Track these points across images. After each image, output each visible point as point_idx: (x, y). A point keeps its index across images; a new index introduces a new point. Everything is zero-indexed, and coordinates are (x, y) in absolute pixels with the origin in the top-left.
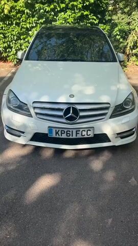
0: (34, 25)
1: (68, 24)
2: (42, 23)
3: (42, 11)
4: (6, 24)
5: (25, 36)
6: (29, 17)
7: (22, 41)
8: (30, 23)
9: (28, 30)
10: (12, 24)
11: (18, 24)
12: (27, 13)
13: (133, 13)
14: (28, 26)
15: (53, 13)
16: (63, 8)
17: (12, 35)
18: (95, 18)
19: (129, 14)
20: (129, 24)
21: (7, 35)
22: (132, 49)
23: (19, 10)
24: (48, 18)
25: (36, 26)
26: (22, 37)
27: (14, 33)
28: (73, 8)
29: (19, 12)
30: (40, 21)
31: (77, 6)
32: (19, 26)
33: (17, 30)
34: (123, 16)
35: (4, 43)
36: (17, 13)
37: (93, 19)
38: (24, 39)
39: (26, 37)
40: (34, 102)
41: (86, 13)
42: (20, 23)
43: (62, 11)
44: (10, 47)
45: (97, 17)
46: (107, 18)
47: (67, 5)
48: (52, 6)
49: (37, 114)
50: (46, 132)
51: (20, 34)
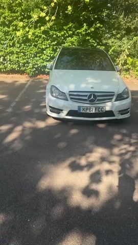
0: (48, 46)
1: (74, 46)
2: (54, 45)
3: (54, 36)
4: (26, 45)
5: (40, 55)
6: (44, 40)
7: (38, 58)
8: (45, 45)
9: (43, 50)
10: (31, 46)
11: (35, 46)
12: (43, 37)
13: (123, 39)
14: (44, 47)
15: (63, 38)
16: (71, 34)
17: (30, 53)
18: (94, 41)
19: (120, 39)
20: (120, 46)
21: (27, 54)
22: (123, 65)
23: (37, 35)
24: (59, 41)
25: (50, 47)
26: (38, 55)
27: (32, 52)
28: (78, 34)
29: (37, 36)
30: (53, 43)
31: (81, 33)
32: (36, 47)
33: (35, 50)
34: (116, 41)
35: (23, 59)
36: (35, 37)
37: (93, 42)
38: (39, 57)
39: (42, 55)
40: (70, 92)
41: (88, 38)
42: (37, 45)
43: (70, 36)
44: (28, 63)
45: (96, 41)
46: (104, 42)
47: (74, 32)
48: (63, 33)
49: (71, 98)
50: (77, 109)
51: (37, 53)
